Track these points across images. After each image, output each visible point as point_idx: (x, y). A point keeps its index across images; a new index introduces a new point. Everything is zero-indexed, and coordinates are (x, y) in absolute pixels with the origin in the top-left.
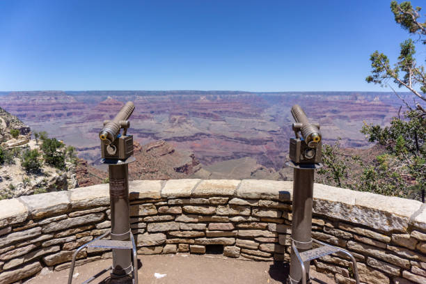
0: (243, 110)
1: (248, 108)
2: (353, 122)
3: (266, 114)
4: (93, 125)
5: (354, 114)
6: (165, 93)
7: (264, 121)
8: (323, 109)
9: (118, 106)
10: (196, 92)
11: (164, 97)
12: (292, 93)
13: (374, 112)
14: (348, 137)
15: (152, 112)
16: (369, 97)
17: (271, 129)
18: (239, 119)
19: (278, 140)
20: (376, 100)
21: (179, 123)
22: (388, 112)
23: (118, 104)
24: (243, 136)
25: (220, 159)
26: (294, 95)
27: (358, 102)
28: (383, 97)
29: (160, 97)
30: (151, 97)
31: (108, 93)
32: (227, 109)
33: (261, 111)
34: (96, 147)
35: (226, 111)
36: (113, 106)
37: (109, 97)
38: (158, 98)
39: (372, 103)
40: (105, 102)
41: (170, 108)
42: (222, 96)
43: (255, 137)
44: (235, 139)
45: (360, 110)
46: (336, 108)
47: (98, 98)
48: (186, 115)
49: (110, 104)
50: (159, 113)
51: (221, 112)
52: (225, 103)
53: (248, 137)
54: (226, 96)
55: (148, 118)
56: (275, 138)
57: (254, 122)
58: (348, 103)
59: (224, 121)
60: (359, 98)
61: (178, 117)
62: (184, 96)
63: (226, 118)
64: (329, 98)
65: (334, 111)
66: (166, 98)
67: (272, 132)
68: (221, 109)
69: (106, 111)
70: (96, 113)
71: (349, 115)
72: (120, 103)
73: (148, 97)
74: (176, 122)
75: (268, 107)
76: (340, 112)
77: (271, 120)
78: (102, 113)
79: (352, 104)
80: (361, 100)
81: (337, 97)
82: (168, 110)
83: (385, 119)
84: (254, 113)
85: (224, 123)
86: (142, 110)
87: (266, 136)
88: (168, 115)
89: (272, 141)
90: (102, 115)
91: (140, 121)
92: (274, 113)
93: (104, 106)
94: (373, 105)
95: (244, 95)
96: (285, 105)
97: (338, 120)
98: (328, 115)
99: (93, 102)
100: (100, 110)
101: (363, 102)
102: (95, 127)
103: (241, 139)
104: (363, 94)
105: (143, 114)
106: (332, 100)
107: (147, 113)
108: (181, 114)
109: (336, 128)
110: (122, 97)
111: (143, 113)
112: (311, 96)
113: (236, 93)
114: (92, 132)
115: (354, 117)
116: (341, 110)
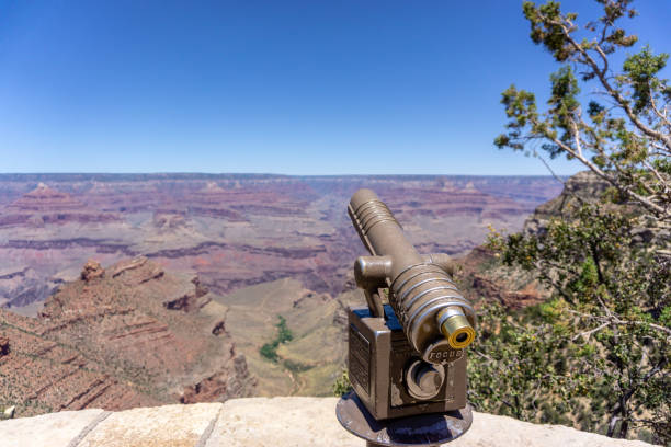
0: (279, 203)
1: (286, 200)
2: (440, 219)
3: (315, 208)
4: (10, 234)
5: (441, 207)
6: (146, 177)
7: (310, 220)
8: (399, 201)
9: (58, 200)
10: (201, 176)
11: (144, 183)
12: (351, 177)
13: (467, 205)
14: (435, 240)
15: (123, 210)
16: (460, 183)
17: (321, 233)
18: (271, 218)
19: (333, 248)
20: (470, 188)
21: (171, 226)
22: (485, 203)
23: (57, 196)
24: (278, 245)
25: (242, 284)
26: (355, 180)
27: (445, 189)
28: (479, 183)
29: (137, 184)
30: (121, 184)
31: (39, 177)
32: (253, 203)
33: (306, 204)
34: (15, 274)
35: (251, 206)
36: (49, 200)
37: (41, 185)
38: (133, 186)
39: (464, 191)
40: (34, 192)
41: (155, 202)
42: (244, 181)
43: (298, 245)
44: (267, 250)
45: (449, 202)
46: (416, 200)
47: (21, 186)
48: (184, 213)
49: (42, 197)
50: (135, 210)
51: (242, 207)
52: (249, 193)
53: (287, 247)
54: (250, 181)
55: (116, 219)
56: (329, 247)
57: (295, 222)
58: (431, 191)
59: (248, 221)
60: (447, 184)
61: (169, 217)
62: (179, 181)
63: (252, 217)
64: (406, 185)
65: (414, 204)
66: (149, 185)
67: (323, 237)
68: (243, 203)
69: (36, 209)
70: (15, 212)
71: (435, 208)
72: (63, 194)
73: (115, 184)
74: (167, 224)
75: (316, 198)
76: (421, 204)
77: (322, 219)
78: (29, 213)
79: (437, 192)
80: (449, 187)
81: (417, 183)
82: (152, 205)
83: (482, 215)
84: (296, 208)
85: (248, 224)
86: (105, 207)
87: (315, 243)
88: (152, 214)
89: (325, 251)
90: (28, 217)
91: (100, 226)
92: (326, 208)
93: (32, 201)
94: (466, 194)
95: (278, 180)
96: (343, 195)
97: (418, 216)
98: (405, 209)
99: (9, 193)
100: (24, 208)
101: (452, 190)
102: (14, 238)
103: (277, 250)
104: (451, 178)
105: (105, 214)
106: (410, 187)
107: (113, 210)
108: (174, 212)
109: (417, 228)
110: (65, 184)
111: (105, 210)
112: (380, 181)
113: (266, 176)
114: (6, 246)
115: (441, 212)
116: (422, 201)
